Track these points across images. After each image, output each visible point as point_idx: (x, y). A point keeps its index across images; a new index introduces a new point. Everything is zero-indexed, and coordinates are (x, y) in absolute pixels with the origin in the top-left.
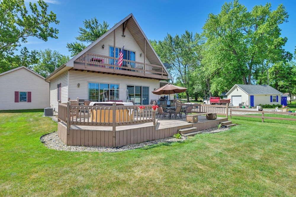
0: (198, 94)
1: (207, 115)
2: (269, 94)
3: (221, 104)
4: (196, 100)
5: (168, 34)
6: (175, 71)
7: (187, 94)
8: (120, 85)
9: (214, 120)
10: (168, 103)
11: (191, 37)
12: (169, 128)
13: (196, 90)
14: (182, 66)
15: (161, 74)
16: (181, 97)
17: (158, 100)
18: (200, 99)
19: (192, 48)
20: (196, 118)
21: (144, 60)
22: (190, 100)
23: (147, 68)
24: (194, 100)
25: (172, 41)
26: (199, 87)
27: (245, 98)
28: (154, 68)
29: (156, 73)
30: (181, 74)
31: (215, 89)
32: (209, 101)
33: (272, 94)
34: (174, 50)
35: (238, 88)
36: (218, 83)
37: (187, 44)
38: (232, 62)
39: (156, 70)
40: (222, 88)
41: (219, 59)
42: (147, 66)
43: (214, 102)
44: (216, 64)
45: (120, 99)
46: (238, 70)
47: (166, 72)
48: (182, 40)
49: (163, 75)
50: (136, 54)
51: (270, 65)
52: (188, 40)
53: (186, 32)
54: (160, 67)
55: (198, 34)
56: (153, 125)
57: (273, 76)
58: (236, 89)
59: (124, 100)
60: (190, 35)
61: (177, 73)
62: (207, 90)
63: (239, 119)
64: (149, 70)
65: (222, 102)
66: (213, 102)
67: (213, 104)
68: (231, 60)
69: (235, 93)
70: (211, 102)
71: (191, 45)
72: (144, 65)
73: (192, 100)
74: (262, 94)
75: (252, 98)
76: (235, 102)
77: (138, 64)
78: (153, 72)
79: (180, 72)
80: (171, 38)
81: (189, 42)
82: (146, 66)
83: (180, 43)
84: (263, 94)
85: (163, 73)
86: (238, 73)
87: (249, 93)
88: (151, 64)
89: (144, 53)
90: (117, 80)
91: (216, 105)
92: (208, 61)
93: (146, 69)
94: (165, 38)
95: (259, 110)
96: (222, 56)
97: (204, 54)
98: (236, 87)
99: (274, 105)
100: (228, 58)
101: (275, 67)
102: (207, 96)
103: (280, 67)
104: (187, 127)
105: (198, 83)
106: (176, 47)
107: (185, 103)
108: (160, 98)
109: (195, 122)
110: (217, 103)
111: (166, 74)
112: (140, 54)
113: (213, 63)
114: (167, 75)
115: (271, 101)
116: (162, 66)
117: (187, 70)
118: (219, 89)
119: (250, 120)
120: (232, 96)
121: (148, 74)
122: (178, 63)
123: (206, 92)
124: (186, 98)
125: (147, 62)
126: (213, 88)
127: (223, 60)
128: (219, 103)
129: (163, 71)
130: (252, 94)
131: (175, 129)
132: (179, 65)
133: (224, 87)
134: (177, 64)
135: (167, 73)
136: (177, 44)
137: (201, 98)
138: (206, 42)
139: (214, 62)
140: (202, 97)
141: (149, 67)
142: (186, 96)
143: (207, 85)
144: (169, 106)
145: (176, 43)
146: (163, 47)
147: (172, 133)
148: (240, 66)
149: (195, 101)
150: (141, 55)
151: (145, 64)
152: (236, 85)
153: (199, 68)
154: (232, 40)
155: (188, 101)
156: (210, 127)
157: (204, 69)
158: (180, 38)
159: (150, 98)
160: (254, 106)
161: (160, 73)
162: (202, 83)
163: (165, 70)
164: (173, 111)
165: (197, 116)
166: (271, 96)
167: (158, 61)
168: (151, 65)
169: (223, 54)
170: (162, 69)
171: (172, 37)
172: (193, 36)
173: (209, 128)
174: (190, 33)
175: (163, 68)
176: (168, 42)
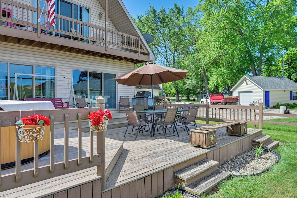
0: (190, 91)
1: (230, 127)
2: (289, 89)
3: (226, 103)
4: (188, 99)
5: (150, 7)
6: (160, 59)
7: (177, 91)
8: (58, 69)
9: (243, 135)
10: (150, 103)
11: (182, 13)
12: (151, 175)
13: (188, 84)
14: (169, 52)
15: (137, 52)
16: (168, 95)
17: (133, 97)
18: (192, 97)
19: (183, 28)
20: (212, 137)
21: (105, 23)
22: (180, 98)
23: (110, 37)
24: (185, 98)
25: (155, 16)
26: (193, 80)
27: (258, 95)
28: (124, 39)
29: (129, 48)
30: (168, 63)
31: (215, 83)
32: (209, 99)
33: (292, 89)
34: (158, 29)
35: (247, 81)
36: (219, 75)
37: (176, 21)
38: (238, 45)
39: (129, 44)
40: (224, 82)
41: (220, 41)
42: (111, 34)
43: (216, 101)
44: (217, 48)
45: (58, 95)
46: (245, 56)
47: (146, 48)
48: (169, 16)
49: (142, 53)
50: (92, 13)
51: (283, 52)
52: (178, 16)
53: (176, 5)
54: (135, 38)
55: (191, 7)
56: (95, 176)
57: (286, 67)
58: (245, 83)
59: (64, 97)
60: (180, 10)
61: (162, 62)
62: (202, 85)
63: (269, 129)
64: (114, 42)
65: (228, 101)
66: (214, 101)
67: (214, 103)
68: (238, 42)
69: (243, 87)
70: (212, 101)
71: (181, 23)
72: (104, 32)
73: (183, 98)
74: (280, 89)
75: (267, 94)
76: (244, 101)
77: (95, 30)
78: (121, 46)
79: (167, 60)
80: (155, 12)
81: (178, 18)
82: (108, 33)
83: (167, 20)
84: (282, 89)
85: (140, 50)
86: (245, 61)
87: (263, 88)
88: (118, 31)
89: (105, 9)
90: (50, 59)
91: (219, 104)
92: (206, 45)
93: (109, 40)
94: (147, 12)
95: (285, 113)
96: (225, 36)
97: (200, 35)
98: (245, 79)
99: (294, 104)
100: (232, 40)
101: (289, 55)
102: (202, 93)
103: (295, 55)
104: (196, 161)
105: (191, 75)
106: (162, 25)
107: (175, 103)
108: (136, 94)
109: (211, 145)
110: (221, 102)
111: (146, 52)
112: (99, 14)
113: (213, 47)
114: (148, 54)
115: (291, 99)
116: (139, 36)
117: (176, 58)
118: (220, 83)
119: (289, 131)
120: (239, 92)
121: (113, 49)
122: (164, 48)
123: (201, 88)
124: (175, 96)
125: (110, 26)
126: (213, 81)
127: (226, 42)
128: (224, 102)
129: (141, 46)
130: (267, 90)
131: (166, 174)
132: (165, 50)
133: (227, 80)
134: (162, 49)
135: (147, 50)
136: (163, 20)
137: (194, 97)
138: (203, 18)
139: (215, 45)
140: (196, 94)
141: (114, 37)
142: (175, 93)
143: (203, 78)
144: (151, 108)
145: (161, 18)
146: (143, 25)
147: (158, 188)
148: (248, 52)
149: (186, 100)
150: (100, 16)
151: (107, 30)
152: (245, 76)
153: (192, 54)
154: (238, 15)
155: (178, 100)
156: (238, 152)
157: (200, 55)
158: (167, 13)
159: (118, 93)
160: (270, 106)
161: (135, 49)
162: (197, 75)
163: (144, 44)
164: (160, 119)
165: (215, 132)
166: (291, 92)
167: (132, 27)
168: (119, 33)
169: (226, 34)
170: (138, 44)
171: (156, 10)
172: (184, 11)
173: (235, 155)
174: (181, 7)
175: (141, 40)
176: (151, 17)
